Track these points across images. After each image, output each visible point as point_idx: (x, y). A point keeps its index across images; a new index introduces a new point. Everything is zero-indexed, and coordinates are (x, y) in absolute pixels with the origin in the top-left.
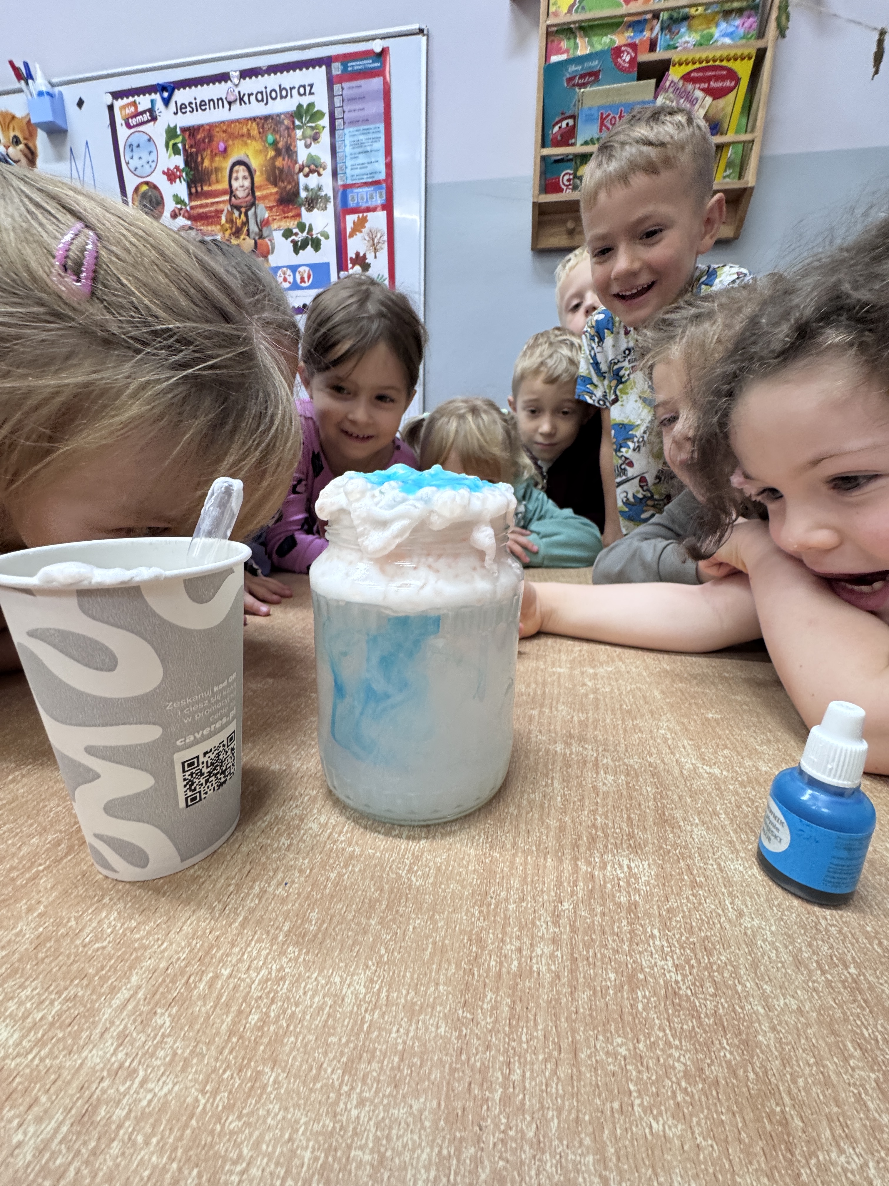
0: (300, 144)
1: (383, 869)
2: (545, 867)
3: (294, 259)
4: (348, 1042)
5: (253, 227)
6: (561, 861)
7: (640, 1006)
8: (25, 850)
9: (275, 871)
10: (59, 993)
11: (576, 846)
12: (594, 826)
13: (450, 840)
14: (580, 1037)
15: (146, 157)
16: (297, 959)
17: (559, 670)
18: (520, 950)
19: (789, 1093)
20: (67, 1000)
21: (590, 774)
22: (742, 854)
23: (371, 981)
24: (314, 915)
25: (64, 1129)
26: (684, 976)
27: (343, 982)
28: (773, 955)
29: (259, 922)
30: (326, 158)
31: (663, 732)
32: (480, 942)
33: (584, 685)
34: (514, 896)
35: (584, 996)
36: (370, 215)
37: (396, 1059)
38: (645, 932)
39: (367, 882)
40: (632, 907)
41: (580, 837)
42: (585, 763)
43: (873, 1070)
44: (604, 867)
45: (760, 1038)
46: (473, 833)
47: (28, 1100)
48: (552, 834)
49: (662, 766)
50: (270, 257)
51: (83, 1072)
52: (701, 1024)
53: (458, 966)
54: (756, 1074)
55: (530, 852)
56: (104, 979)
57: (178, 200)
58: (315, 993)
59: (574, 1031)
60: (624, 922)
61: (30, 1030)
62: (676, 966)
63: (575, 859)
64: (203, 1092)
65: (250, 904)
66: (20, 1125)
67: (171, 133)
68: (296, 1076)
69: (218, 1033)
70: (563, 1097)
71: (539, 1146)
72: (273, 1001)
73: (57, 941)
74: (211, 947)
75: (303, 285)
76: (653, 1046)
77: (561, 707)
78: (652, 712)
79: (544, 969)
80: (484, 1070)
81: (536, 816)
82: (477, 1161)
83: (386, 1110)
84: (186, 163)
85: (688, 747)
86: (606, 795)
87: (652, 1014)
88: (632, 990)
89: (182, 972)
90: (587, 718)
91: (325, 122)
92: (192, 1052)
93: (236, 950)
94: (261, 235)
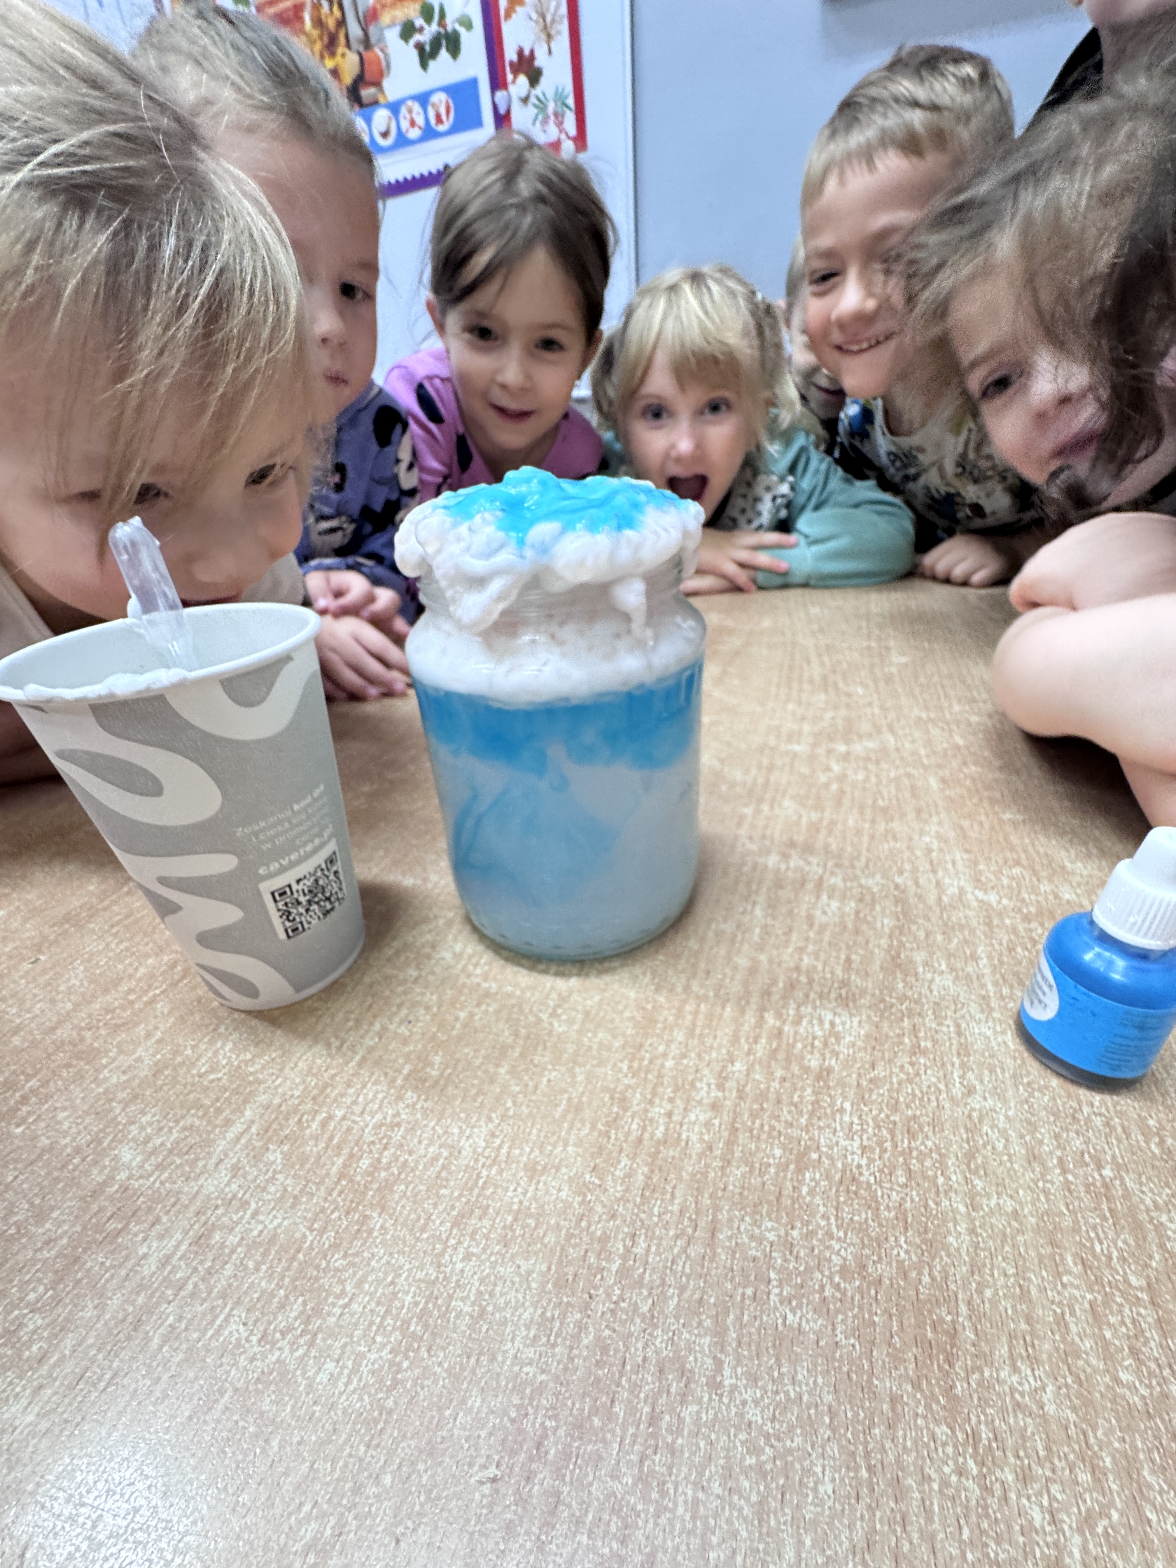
1: (521, 1011)
2: (721, 1017)
3: (423, 81)
4: (461, 1195)
5: (354, 30)
6: (743, 1012)
7: (805, 1190)
8: (142, 971)
9: (400, 1006)
10: (177, 1122)
11: (767, 993)
12: (797, 969)
13: (607, 978)
14: (723, 1216)
16: (414, 1105)
17: (797, 748)
18: (669, 1114)
19: (969, 1303)
20: (185, 1129)
21: (807, 898)
22: (996, 1015)
23: (493, 1135)
24: (437, 1059)
25: (183, 1248)
26: (871, 1160)
27: (462, 1132)
28: (1000, 1146)
29: (377, 1063)
31: (927, 839)
32: (624, 1103)
33: (828, 769)
34: (674, 1050)
35: (737, 1172)
37: (510, 1219)
38: (832, 1105)
39: (501, 1026)
40: (824, 1073)
41: (774, 982)
42: (803, 883)
43: (1091, 1290)
44: (798, 1021)
45: (951, 1239)
46: (638, 970)
47: (151, 1218)
48: (739, 976)
49: (912, 889)
50: (386, 84)
51: (200, 1197)
52: (877, 1216)
53: (593, 1127)
54: (933, 1278)
55: (705, 998)
56: (219, 1111)
58: (431, 1142)
59: (717, 1209)
60: (809, 1091)
61: (152, 1153)
62: (864, 1149)
63: (762, 1009)
64: (311, 1230)
65: (369, 1042)
66: (145, 1240)
68: (403, 1225)
69: (328, 1174)
70: (688, 1277)
71: (651, 1320)
72: (385, 1148)
73: (175, 1069)
74: (325, 1087)
75: (441, 128)
76: (812, 1234)
77: (787, 803)
78: (919, 811)
79: (694, 1138)
80: (604, 1239)
81: (723, 952)
82: (581, 1327)
83: (493, 1265)
85: (960, 863)
86: (823, 928)
87: (818, 1200)
88: (800, 1171)
89: (296, 1111)
90: (821, 819)
92: (302, 1191)
93: (351, 1091)
94: (367, 42)
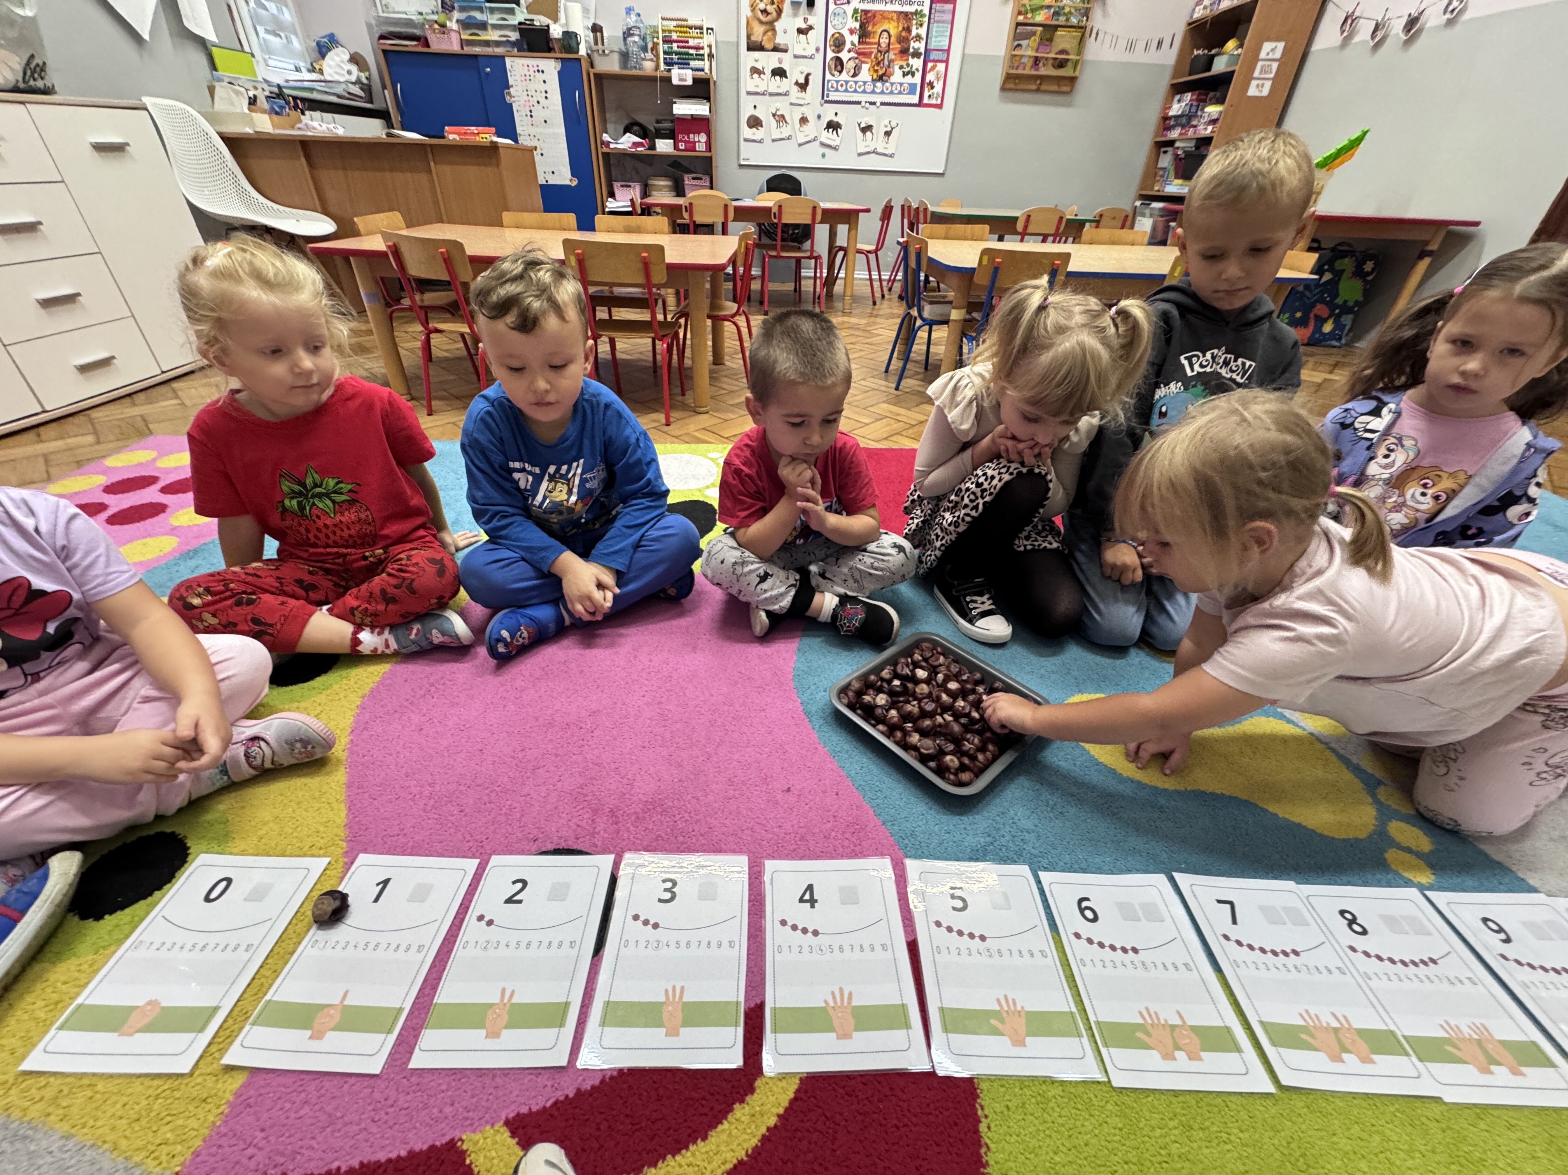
0: (914, 28)
3: (902, 80)
5: (886, 63)
15: (841, 20)
30: (924, 35)
36: (939, 64)
57: (853, 44)
67: (856, 11)
75: (904, 92)
84: (861, 26)
91: (926, 19)
94: (889, 66)
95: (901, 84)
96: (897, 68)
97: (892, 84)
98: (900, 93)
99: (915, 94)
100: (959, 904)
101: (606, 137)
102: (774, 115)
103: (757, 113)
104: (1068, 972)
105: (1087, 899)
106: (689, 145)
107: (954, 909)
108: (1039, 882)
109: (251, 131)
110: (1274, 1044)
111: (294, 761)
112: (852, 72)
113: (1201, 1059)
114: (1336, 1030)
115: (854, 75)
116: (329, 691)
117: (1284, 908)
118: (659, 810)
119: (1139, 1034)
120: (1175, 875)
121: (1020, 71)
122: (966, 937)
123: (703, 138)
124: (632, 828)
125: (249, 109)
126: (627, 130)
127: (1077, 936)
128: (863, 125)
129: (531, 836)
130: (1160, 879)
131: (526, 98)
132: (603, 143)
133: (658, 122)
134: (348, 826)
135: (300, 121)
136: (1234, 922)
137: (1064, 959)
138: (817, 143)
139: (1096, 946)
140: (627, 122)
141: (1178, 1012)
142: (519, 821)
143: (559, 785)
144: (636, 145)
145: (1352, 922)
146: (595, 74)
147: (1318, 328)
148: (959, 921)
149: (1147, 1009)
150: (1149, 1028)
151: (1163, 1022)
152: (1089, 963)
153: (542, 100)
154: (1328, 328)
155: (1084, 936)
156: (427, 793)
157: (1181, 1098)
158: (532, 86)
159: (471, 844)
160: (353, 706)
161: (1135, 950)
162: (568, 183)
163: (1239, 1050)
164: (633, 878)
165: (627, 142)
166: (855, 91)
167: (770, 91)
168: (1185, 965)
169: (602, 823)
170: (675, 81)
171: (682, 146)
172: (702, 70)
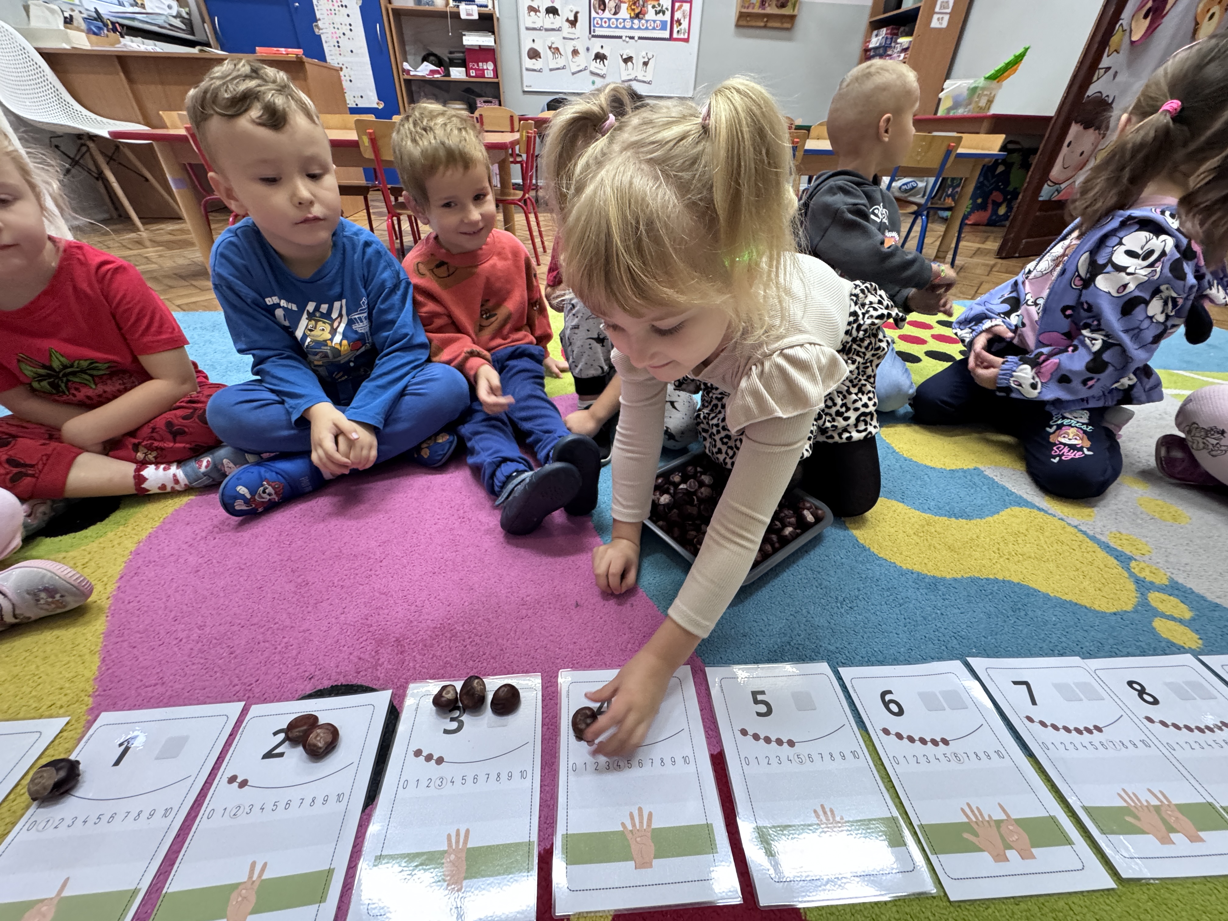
3: (655, 18)
5: (641, 3)
36: (684, 4)
50: (646, 15)
75: (657, 28)
94: (643, 6)
95: (654, 21)
96: (650, 7)
97: (647, 21)
98: (654, 29)
99: (665, 29)
100: (763, 709)
101: (406, 66)
102: (550, 48)
103: (536, 46)
104: (884, 773)
105: (890, 692)
106: (478, 72)
107: (759, 714)
108: (840, 678)
109: (68, 47)
110: (1103, 832)
111: (43, 614)
112: (613, 10)
113: (1033, 857)
114: (1157, 809)
115: (616, 13)
116: (101, 540)
117: (1076, 684)
118: (448, 635)
119: (966, 835)
120: (968, 659)
121: (750, 10)
122: (774, 744)
123: (490, 66)
124: (418, 657)
125: (65, 27)
126: (425, 59)
127: (886, 732)
128: (624, 57)
129: (307, 674)
130: (956, 665)
131: (334, 31)
132: (404, 70)
133: (451, 53)
134: (99, 680)
135: (119, 42)
136: (1034, 702)
137: (876, 758)
138: (587, 72)
139: (906, 740)
140: (424, 53)
141: (999, 804)
142: (295, 659)
143: (342, 617)
144: (432, 72)
145: (1142, 692)
146: (392, 9)
147: (995, 212)
148: (763, 727)
149: (968, 805)
150: (975, 826)
151: (987, 818)
152: (902, 760)
153: (348, 32)
154: (1002, 211)
155: (893, 732)
156: (195, 636)
157: (1023, 906)
158: (337, 19)
159: (237, 688)
160: (127, 552)
161: (945, 742)
162: (375, 106)
163: (1069, 842)
164: (416, 710)
165: (425, 70)
166: (617, 27)
167: (545, 27)
168: (997, 752)
169: (386, 654)
170: (463, 16)
171: (473, 73)
172: (486, 6)
